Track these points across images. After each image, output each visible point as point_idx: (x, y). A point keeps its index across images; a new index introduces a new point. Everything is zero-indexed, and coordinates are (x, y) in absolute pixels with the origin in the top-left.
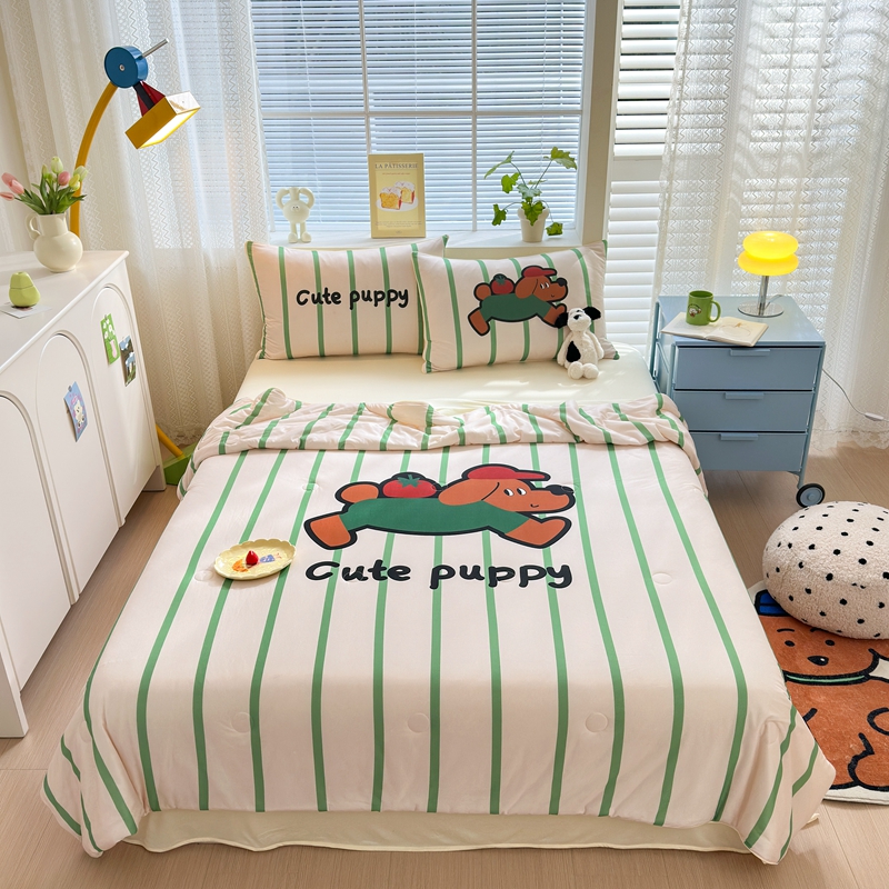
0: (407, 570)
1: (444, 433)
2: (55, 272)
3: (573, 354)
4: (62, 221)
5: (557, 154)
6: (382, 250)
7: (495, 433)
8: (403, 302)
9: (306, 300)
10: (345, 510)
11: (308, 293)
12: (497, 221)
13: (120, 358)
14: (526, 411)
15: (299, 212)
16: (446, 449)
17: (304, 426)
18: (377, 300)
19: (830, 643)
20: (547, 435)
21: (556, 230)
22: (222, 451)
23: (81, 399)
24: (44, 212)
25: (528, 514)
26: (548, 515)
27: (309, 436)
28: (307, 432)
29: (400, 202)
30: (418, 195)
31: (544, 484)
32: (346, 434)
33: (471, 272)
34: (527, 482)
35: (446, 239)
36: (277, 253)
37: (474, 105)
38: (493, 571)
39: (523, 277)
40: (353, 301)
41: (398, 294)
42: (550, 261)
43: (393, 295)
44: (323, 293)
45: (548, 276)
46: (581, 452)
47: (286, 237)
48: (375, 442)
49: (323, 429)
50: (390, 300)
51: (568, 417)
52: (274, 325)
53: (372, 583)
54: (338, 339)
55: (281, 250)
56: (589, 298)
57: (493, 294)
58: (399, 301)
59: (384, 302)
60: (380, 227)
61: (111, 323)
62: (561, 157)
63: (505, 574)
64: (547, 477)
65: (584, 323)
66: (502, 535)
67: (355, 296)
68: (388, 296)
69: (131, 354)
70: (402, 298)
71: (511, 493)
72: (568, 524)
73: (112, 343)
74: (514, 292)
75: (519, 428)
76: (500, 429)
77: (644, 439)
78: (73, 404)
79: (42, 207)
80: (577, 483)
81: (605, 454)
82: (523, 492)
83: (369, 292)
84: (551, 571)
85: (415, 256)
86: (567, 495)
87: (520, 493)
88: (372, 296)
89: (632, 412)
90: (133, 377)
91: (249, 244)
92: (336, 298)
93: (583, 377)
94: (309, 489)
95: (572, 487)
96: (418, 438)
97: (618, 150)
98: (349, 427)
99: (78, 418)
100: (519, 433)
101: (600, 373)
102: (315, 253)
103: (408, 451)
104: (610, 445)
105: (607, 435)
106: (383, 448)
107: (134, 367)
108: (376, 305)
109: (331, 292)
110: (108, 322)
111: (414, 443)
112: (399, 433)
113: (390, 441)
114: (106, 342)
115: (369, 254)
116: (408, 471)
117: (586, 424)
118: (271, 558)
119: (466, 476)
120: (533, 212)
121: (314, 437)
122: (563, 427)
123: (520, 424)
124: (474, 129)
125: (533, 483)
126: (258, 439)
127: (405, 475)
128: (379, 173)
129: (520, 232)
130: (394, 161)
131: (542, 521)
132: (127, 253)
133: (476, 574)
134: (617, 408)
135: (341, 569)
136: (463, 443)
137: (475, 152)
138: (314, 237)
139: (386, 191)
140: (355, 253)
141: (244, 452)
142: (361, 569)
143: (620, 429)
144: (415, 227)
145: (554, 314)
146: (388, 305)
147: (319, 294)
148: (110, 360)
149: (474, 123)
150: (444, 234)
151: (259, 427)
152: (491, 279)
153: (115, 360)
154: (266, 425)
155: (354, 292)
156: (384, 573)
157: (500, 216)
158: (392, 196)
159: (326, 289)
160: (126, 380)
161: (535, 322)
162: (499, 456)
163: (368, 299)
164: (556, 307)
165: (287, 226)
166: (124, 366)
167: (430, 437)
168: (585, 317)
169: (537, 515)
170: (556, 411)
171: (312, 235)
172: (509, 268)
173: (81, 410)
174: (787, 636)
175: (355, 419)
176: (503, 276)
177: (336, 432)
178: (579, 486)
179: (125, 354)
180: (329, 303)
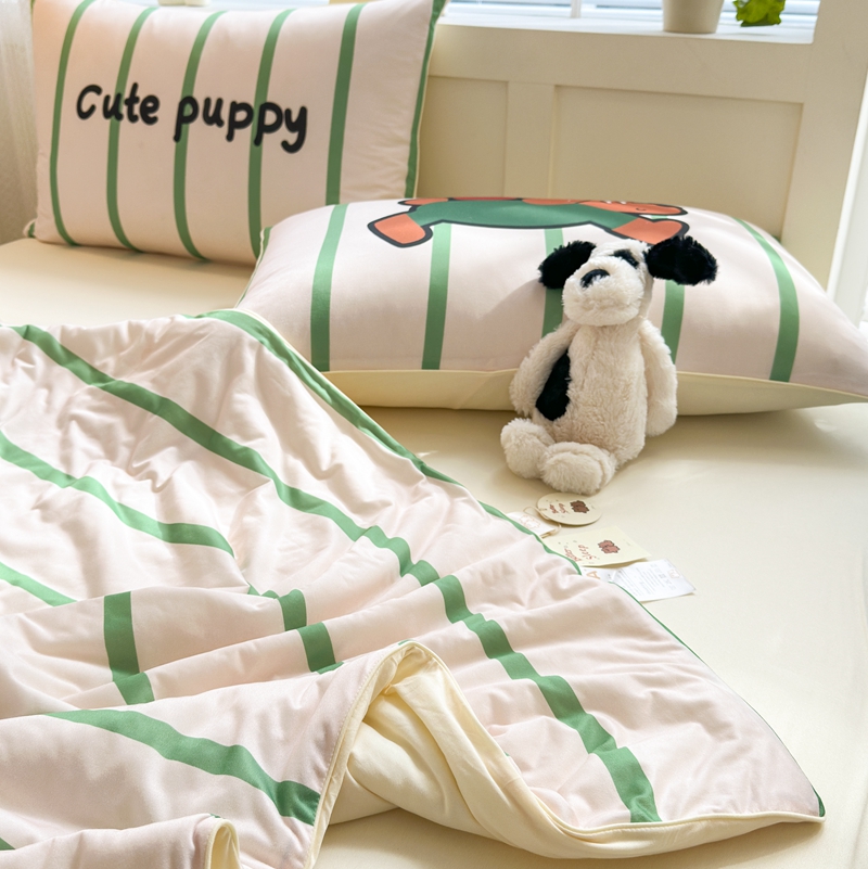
6: (286, 13)
8: (292, 138)
9: (93, 108)
11: (96, 89)
40: (183, 120)
41: (283, 116)
43: (270, 118)
44: (127, 95)
50: (263, 129)
58: (284, 133)
59: (248, 133)
67: (188, 110)
68: (260, 119)
70: (292, 127)
83: (220, 102)
88: (225, 114)
92: (148, 110)
102: (149, 11)
108: (230, 137)
109: (141, 94)
115: (249, 19)
140: (227, 17)
146: (257, 141)
147: (118, 97)
155: (188, 100)
159: (135, 87)
163: (214, 120)
180: (133, 118)
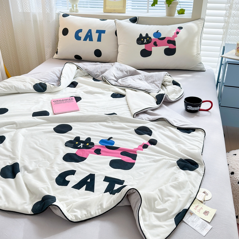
21: (182, 12)
60: (107, 8)
120: (170, 1)
144: (121, 8)
157: (155, 3)
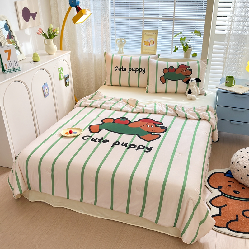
0: (108, 141)
1: (139, 108)
2: (49, 54)
3: (190, 92)
4: (52, 41)
5: (196, 32)
6: (141, 57)
7: (154, 110)
8: (143, 72)
9: (117, 69)
10: (102, 124)
11: (118, 67)
12: (175, 51)
13: (64, 79)
14: (166, 106)
15: (121, 45)
16: (139, 113)
17: (102, 102)
18: (136, 71)
19: (243, 188)
20: (169, 113)
21: (195, 55)
22: (80, 106)
23: (48, 87)
24: (47, 38)
25: (150, 133)
26: (155, 134)
27: (103, 105)
28: (103, 103)
29: (150, 44)
30: (155, 42)
31: (160, 126)
32: (113, 106)
33: (164, 65)
34: (156, 124)
35: (159, 55)
36: (112, 56)
37: (174, 17)
38: (131, 145)
39: (179, 67)
40: (129, 71)
41: (142, 70)
42: (188, 64)
43: (141, 70)
45: (186, 68)
46: (177, 119)
47: (117, 52)
48: (119, 108)
49: (108, 103)
50: (140, 71)
51: (176, 108)
52: (108, 76)
53: (97, 142)
54: (124, 81)
55: (113, 55)
56: (199, 76)
57: (168, 72)
58: (142, 72)
59: (138, 72)
60: (143, 51)
61: (62, 69)
62: (197, 33)
63: (134, 146)
64: (162, 124)
65: (194, 83)
66: (139, 137)
67: (130, 69)
68: (139, 70)
69: (68, 79)
70: (143, 71)
71: (149, 126)
72: (160, 136)
73: (61, 75)
74: (175, 72)
75: (161, 110)
76: (155, 110)
77: (197, 117)
78: (45, 88)
79: (47, 37)
80: (170, 127)
81: (184, 120)
82: (153, 127)
83: (134, 68)
84: (147, 148)
85: (148, 59)
86: (165, 129)
87: (152, 126)
88: (135, 70)
89: (198, 110)
90: (69, 85)
91: (105, 53)
92: (125, 69)
93: (191, 99)
94: (96, 118)
95: (168, 127)
96: (131, 109)
97: (217, 32)
98: (115, 104)
99: (46, 92)
100: (161, 111)
101: (197, 99)
102: (122, 57)
103: (128, 112)
104: (187, 118)
105: (186, 115)
106: (121, 110)
107: (69, 83)
108: (136, 72)
109: (124, 68)
110: (61, 69)
111: (130, 110)
112: (127, 107)
113: (124, 109)
114: (59, 74)
115: (136, 58)
116: (125, 117)
117: (182, 111)
118: (76, 133)
119: (139, 120)
120: (186, 49)
121: (104, 105)
122: (174, 111)
123: (162, 109)
124: (174, 24)
125: (157, 125)
126: (90, 104)
127: (123, 118)
128: (145, 35)
129: (183, 55)
130: (149, 32)
131: (152, 135)
132: (70, 52)
133: (126, 145)
134: (194, 108)
135: (92, 138)
136: (143, 112)
137: (173, 31)
138: (125, 53)
139: (146, 41)
140: (133, 57)
141: (86, 107)
142: (97, 139)
143: (192, 114)
144: (153, 51)
145: (186, 79)
146: (139, 73)
147: (121, 68)
148: (60, 79)
149: (174, 22)
150: (159, 54)
151: (91, 101)
152: (169, 67)
153: (62, 79)
154: (93, 100)
155: (130, 68)
156: (102, 141)
157: (176, 49)
158: (148, 42)
159: (123, 67)
160: (65, 85)
161: (180, 81)
162: (152, 117)
163: (134, 70)
164: (187, 77)
165: (118, 50)
166: (65, 82)
167: (135, 109)
168: (195, 81)
169: (152, 133)
170: (174, 106)
171: (124, 52)
172: (175, 65)
173: (47, 90)
174: (230, 184)
175: (118, 102)
176: (173, 67)
177: (111, 105)
178: (170, 128)
179: (66, 79)
180: (123, 70)
